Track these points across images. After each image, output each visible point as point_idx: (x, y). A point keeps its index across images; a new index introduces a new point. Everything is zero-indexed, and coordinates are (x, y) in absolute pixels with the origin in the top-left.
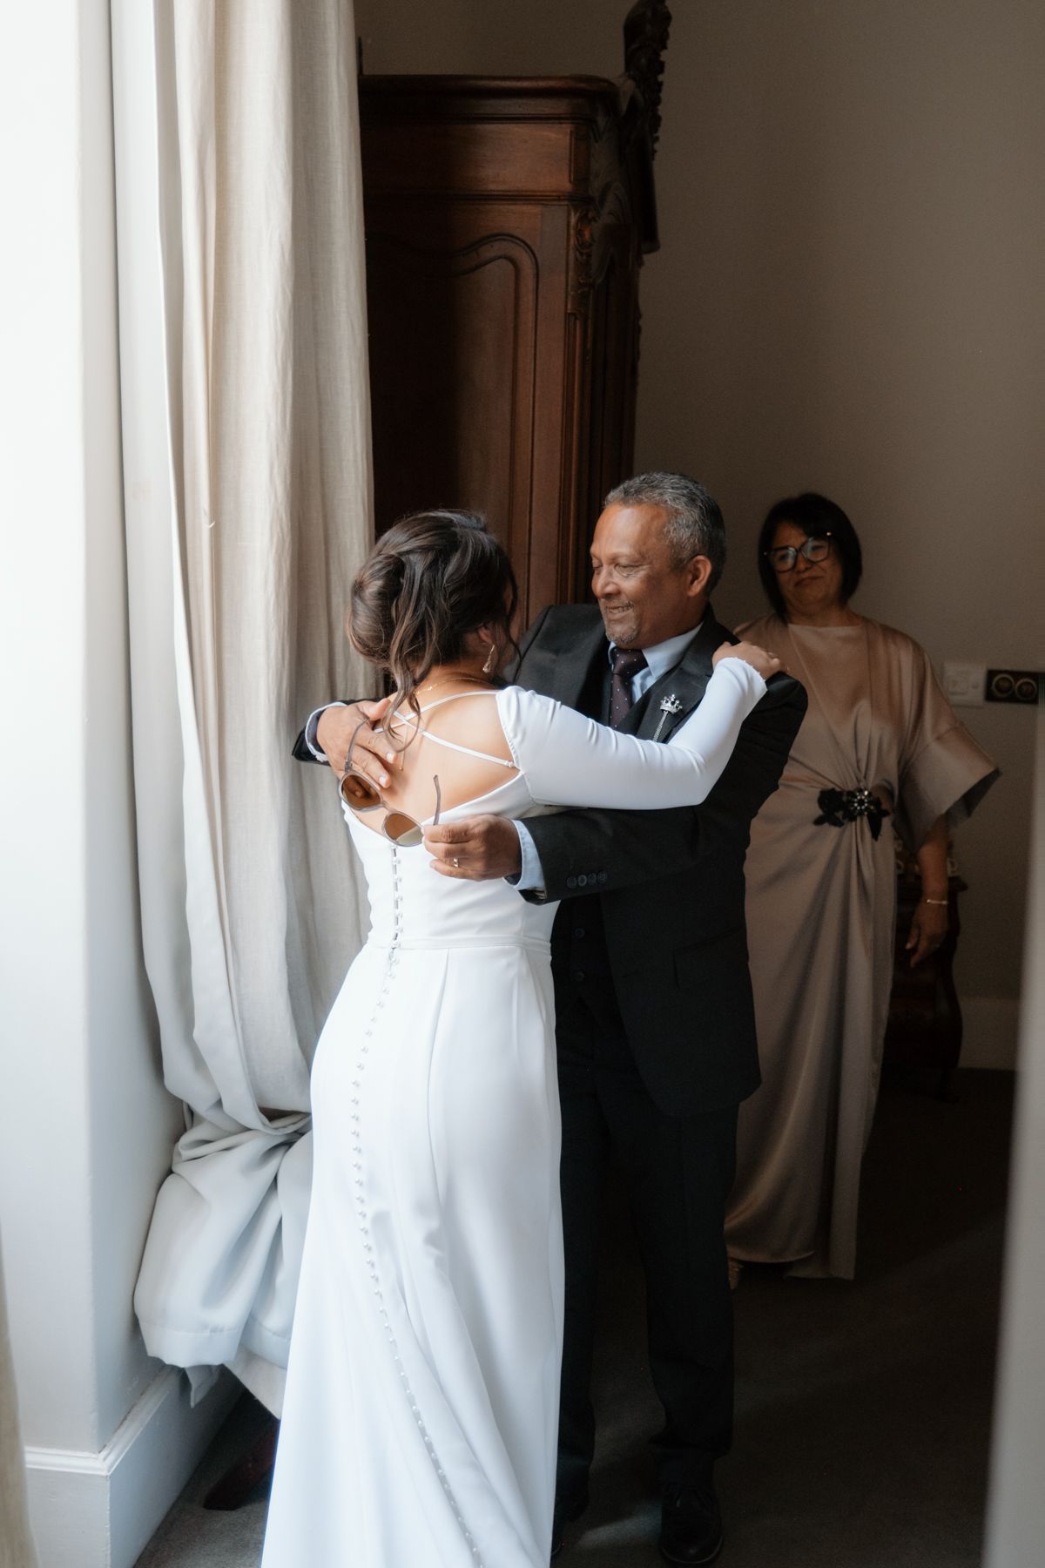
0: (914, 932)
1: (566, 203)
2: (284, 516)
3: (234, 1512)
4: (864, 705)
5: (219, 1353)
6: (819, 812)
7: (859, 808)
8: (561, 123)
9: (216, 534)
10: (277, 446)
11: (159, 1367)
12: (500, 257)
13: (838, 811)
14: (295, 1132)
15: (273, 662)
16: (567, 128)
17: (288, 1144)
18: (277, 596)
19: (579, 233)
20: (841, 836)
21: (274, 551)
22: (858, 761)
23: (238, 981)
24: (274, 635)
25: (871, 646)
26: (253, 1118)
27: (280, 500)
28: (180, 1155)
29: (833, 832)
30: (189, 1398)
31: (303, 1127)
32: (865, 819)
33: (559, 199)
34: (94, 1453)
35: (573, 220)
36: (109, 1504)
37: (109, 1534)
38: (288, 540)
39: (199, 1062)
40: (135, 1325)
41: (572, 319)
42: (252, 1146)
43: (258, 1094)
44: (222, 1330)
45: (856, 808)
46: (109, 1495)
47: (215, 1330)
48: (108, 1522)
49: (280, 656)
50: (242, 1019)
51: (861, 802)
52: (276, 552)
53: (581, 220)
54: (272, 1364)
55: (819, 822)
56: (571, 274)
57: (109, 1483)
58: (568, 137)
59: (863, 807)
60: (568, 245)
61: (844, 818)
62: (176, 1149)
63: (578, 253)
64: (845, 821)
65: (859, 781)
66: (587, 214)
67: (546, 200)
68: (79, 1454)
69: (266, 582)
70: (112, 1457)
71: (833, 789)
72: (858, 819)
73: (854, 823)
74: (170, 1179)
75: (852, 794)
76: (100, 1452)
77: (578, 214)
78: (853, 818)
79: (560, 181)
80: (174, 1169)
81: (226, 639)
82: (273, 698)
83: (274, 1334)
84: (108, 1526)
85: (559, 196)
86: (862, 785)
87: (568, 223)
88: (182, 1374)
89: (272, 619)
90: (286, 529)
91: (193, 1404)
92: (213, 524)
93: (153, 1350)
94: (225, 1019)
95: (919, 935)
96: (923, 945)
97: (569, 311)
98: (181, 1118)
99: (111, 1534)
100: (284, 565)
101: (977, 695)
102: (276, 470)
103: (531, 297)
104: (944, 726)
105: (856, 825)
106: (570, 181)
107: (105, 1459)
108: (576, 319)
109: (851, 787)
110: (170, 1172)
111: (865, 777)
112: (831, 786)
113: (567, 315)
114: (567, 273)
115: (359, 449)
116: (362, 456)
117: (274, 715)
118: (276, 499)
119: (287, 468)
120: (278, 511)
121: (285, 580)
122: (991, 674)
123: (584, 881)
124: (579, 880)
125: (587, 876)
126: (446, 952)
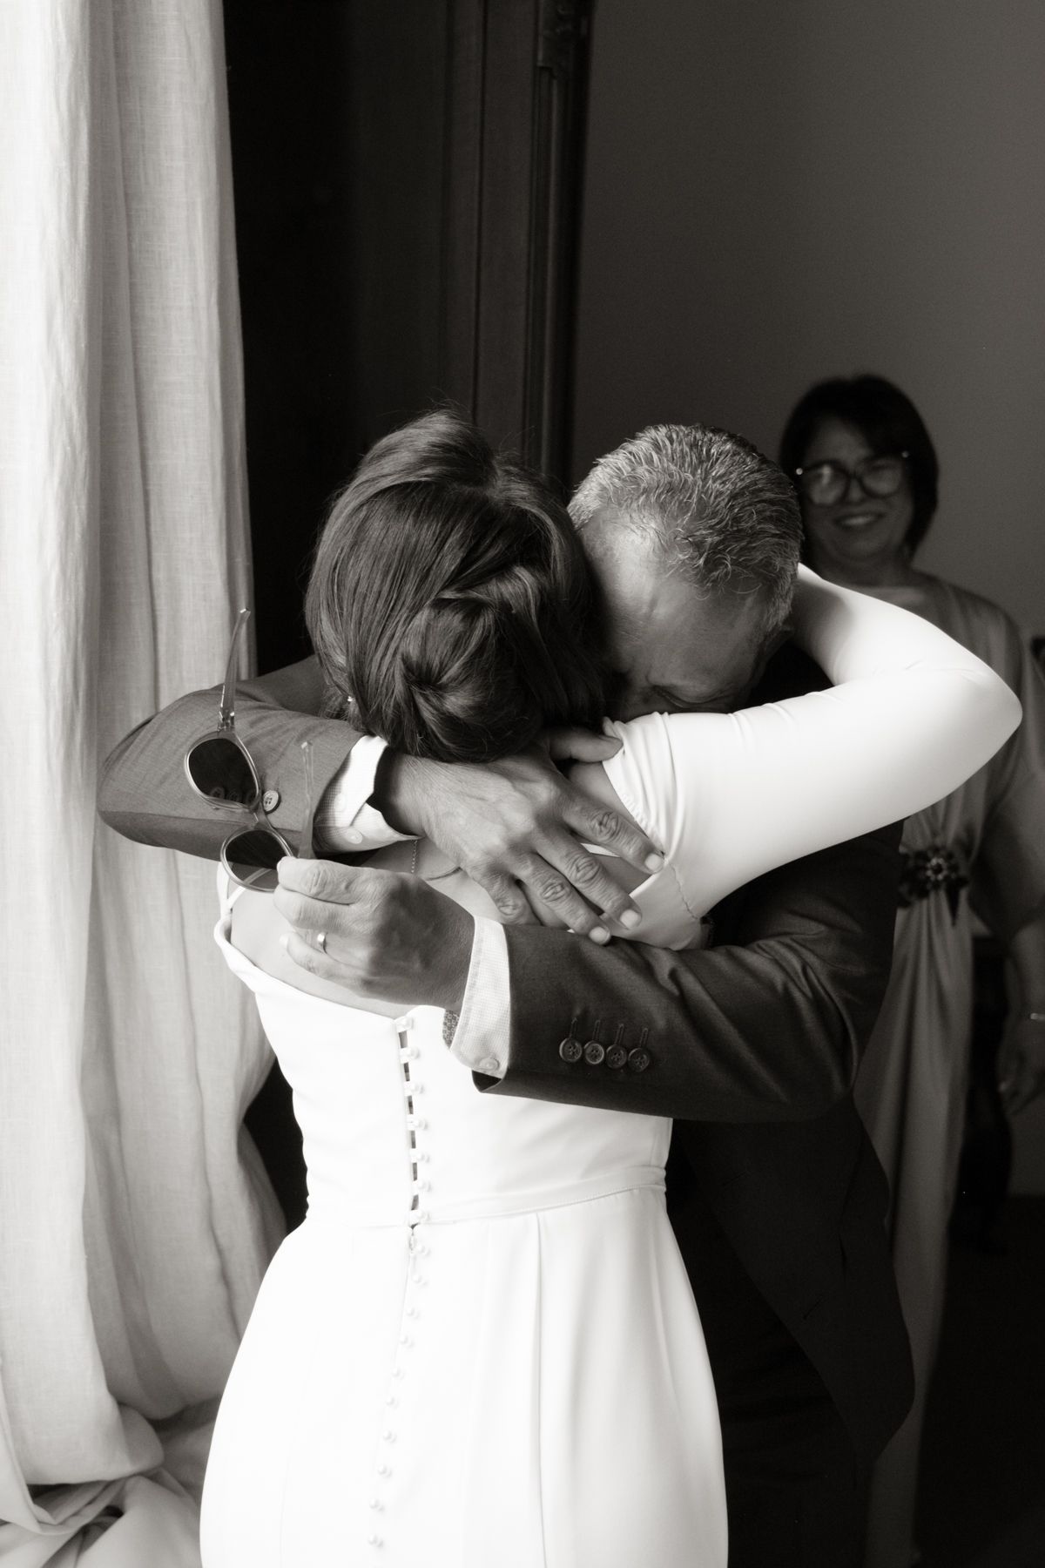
0: (1013, 1065)
2: (75, 412)
7: (933, 878)
10: (61, 274)
13: (902, 884)
15: (57, 695)
18: (63, 571)
20: (907, 922)
21: (56, 480)
24: (57, 643)
27: (66, 382)
32: (943, 895)
38: (82, 459)
45: (929, 877)
49: (69, 680)
51: (937, 869)
52: (61, 483)
59: (940, 877)
61: (910, 894)
64: (912, 900)
65: (934, 834)
69: (42, 542)
72: (933, 895)
73: (924, 902)
75: (923, 856)
78: (925, 894)
86: (938, 841)
89: (55, 614)
90: (80, 438)
96: (1029, 1085)
100: (75, 508)
102: (58, 321)
105: (928, 904)
109: (922, 843)
111: (944, 826)
115: (202, 287)
116: (209, 302)
117: (59, 795)
118: (59, 377)
119: (82, 318)
120: (63, 401)
121: (78, 536)
123: (600, 1055)
124: (588, 1051)
125: (605, 1049)
126: (531, 1218)
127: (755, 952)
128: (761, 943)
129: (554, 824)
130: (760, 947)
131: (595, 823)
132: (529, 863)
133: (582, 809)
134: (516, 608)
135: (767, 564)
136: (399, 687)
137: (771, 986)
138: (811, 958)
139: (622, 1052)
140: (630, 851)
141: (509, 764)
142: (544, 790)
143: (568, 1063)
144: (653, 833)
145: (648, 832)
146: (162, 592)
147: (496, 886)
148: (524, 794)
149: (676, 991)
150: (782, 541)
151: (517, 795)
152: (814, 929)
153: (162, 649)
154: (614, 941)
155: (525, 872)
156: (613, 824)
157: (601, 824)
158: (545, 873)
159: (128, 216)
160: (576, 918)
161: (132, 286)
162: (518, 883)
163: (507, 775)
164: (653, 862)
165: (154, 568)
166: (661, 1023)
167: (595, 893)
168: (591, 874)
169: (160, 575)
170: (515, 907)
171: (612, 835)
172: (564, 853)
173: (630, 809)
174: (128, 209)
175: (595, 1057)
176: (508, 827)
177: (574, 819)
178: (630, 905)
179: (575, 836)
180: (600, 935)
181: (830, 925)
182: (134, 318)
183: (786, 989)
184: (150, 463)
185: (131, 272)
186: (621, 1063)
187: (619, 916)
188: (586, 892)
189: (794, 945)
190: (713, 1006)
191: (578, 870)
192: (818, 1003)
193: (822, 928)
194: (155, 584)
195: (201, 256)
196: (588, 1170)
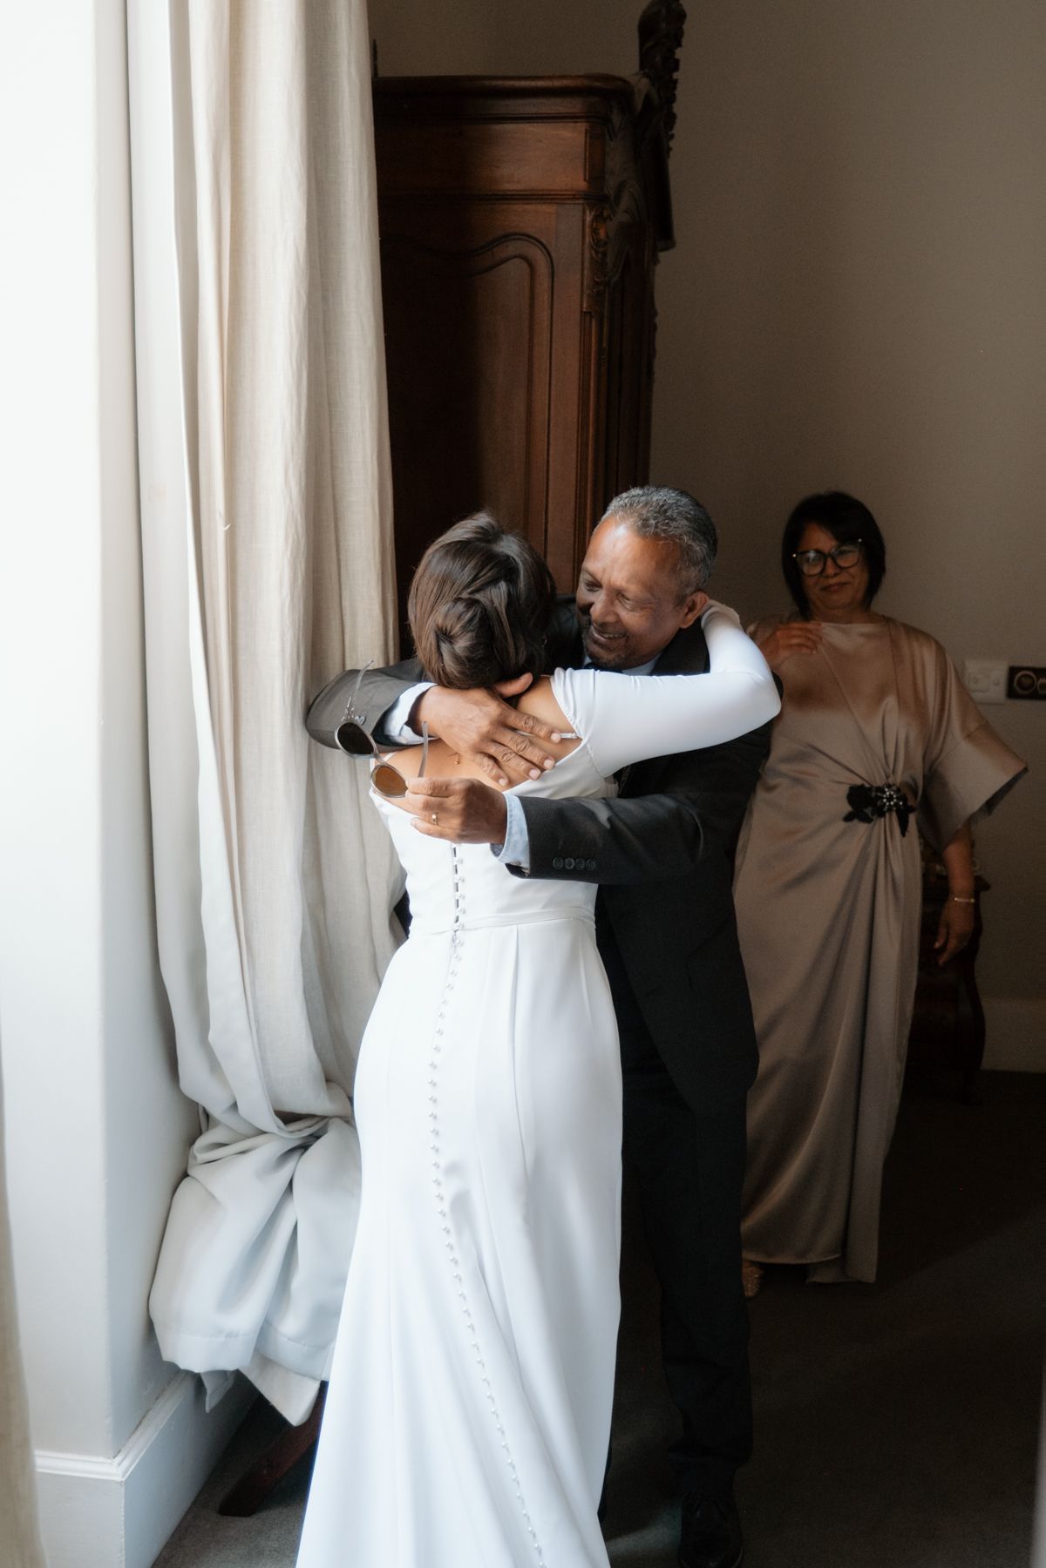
0: (943, 931)
1: (581, 201)
2: (299, 517)
3: (248, 1519)
4: (891, 701)
5: (234, 1358)
6: (848, 808)
7: (888, 804)
8: (576, 122)
9: (231, 536)
10: (293, 448)
11: (174, 1372)
12: (515, 257)
13: (866, 807)
14: (311, 1135)
16: (582, 126)
17: (303, 1147)
18: (292, 598)
19: (595, 231)
20: (870, 831)
21: (289, 553)
22: (886, 757)
23: (253, 983)
24: (289, 636)
25: (895, 644)
26: (269, 1122)
27: (294, 502)
28: (195, 1158)
29: (861, 828)
30: (204, 1402)
31: (319, 1130)
32: (894, 815)
33: (574, 197)
34: (109, 1458)
35: (588, 219)
36: (123, 1510)
37: (123, 1540)
38: (303, 541)
39: (214, 1065)
40: (150, 1328)
41: (588, 318)
42: (268, 1150)
43: (273, 1098)
44: (237, 1336)
45: (885, 803)
46: (123, 1501)
47: (230, 1335)
48: (123, 1527)
49: (295, 658)
50: (257, 1022)
51: (890, 798)
52: (291, 555)
53: (595, 218)
54: (287, 1370)
55: (848, 818)
56: (586, 272)
57: (123, 1490)
58: (583, 135)
59: (892, 803)
60: (583, 244)
61: (873, 815)
62: (191, 1153)
63: (593, 252)
64: (874, 818)
65: (887, 777)
66: (602, 213)
67: (564, 199)
68: (94, 1459)
69: (281, 584)
70: (126, 1463)
71: (862, 786)
72: (887, 815)
73: (882, 820)
74: (186, 1180)
75: (881, 790)
76: (114, 1457)
77: (593, 213)
78: (881, 814)
79: (574, 178)
80: (189, 1172)
81: (242, 641)
82: (288, 699)
83: (289, 1339)
84: (122, 1532)
85: (574, 195)
86: (891, 781)
87: (584, 221)
88: (197, 1380)
89: (288, 622)
90: (301, 530)
91: (208, 1409)
92: (228, 526)
93: (168, 1355)
94: (240, 1022)
95: (948, 934)
96: (953, 944)
97: (585, 310)
98: (197, 1121)
99: (126, 1541)
100: (299, 566)
101: (998, 692)
102: (291, 472)
103: (546, 297)
104: (974, 726)
105: (885, 821)
106: (585, 180)
107: (120, 1464)
108: (591, 317)
109: (879, 782)
110: (185, 1175)
111: (894, 771)
112: (859, 782)
113: (583, 314)
114: (583, 270)
115: (368, 450)
116: (372, 459)
117: (289, 717)
118: (291, 501)
119: (303, 469)
120: (293, 512)
121: (300, 582)
122: (1013, 671)
123: (572, 864)
124: (567, 862)
125: (575, 861)
126: (514, 927)
131: (522, 723)
133: (516, 716)
134: (496, 603)
136: (432, 638)
139: (583, 861)
144: (577, 728)
146: (347, 611)
153: (347, 642)
155: (491, 749)
156: (532, 722)
157: (525, 723)
159: (330, 415)
161: (332, 451)
165: (343, 600)
166: (601, 844)
169: (346, 603)
171: (532, 727)
172: (510, 738)
173: (565, 714)
174: (330, 412)
175: (570, 866)
177: (512, 722)
179: (513, 730)
182: (333, 468)
184: (341, 544)
185: (332, 444)
186: (582, 867)
188: (523, 755)
191: (517, 745)
194: (344, 608)
195: (368, 435)
196: (545, 906)
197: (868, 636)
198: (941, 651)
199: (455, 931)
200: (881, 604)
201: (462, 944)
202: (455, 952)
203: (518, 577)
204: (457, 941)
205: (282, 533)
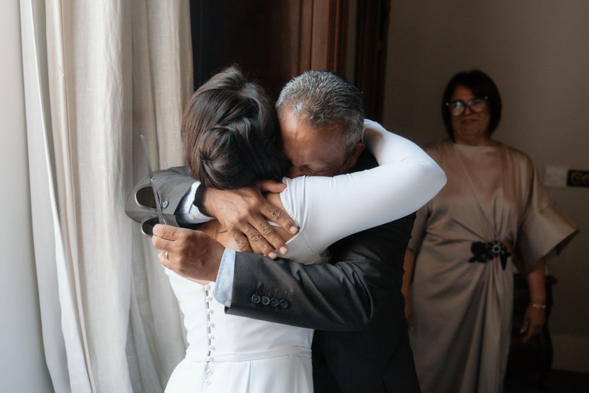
0: (525, 323)
2: (117, 71)
4: (500, 191)
7: (495, 252)
10: (111, 23)
13: (482, 254)
15: (111, 169)
18: (113, 126)
20: (485, 269)
21: (110, 94)
22: (495, 225)
24: (111, 151)
25: (503, 158)
27: (113, 59)
32: (498, 259)
38: (120, 88)
45: (493, 252)
49: (116, 164)
51: (497, 249)
52: (112, 96)
55: (472, 261)
59: (497, 252)
61: (486, 258)
64: (487, 260)
65: (495, 236)
69: (105, 115)
71: (480, 242)
72: (495, 259)
73: (491, 262)
75: (491, 244)
78: (491, 258)
81: (80, 153)
86: (497, 239)
89: (110, 140)
90: (119, 80)
95: (529, 325)
96: (531, 331)
100: (118, 104)
101: (563, 183)
102: (110, 40)
104: (545, 205)
105: (493, 262)
109: (491, 239)
111: (499, 233)
112: (478, 240)
117: (112, 204)
118: (111, 59)
119: (119, 39)
120: (112, 67)
121: (119, 114)
122: (570, 173)
123: (268, 301)
124: (263, 299)
125: (270, 299)
126: (248, 363)
127: (336, 266)
128: (340, 263)
129: (255, 213)
130: (339, 265)
131: (272, 214)
132: (247, 227)
133: (267, 208)
134: (241, 132)
135: (342, 118)
136: (198, 160)
137: (338, 279)
138: (357, 269)
139: (277, 301)
140: (284, 224)
141: (243, 191)
142: (253, 200)
143: (255, 304)
144: (295, 220)
145: (294, 219)
146: (160, 135)
147: (236, 235)
148: (246, 201)
149: (298, 278)
150: (349, 110)
151: (243, 202)
152: (361, 259)
153: (161, 155)
154: (277, 259)
155: (245, 230)
156: (279, 214)
157: (274, 214)
158: (252, 231)
160: (264, 249)
161: (148, 30)
162: (245, 235)
163: (242, 195)
164: (293, 230)
165: (158, 127)
166: (292, 290)
167: (270, 239)
168: (269, 232)
169: (160, 130)
170: (242, 244)
171: (278, 218)
172: (259, 224)
173: (287, 210)
175: (266, 302)
176: (239, 213)
177: (264, 211)
178: (283, 245)
179: (265, 219)
180: (272, 255)
181: (367, 257)
182: (149, 40)
183: (344, 280)
185: (148, 25)
186: (276, 305)
187: (279, 249)
188: (267, 239)
189: (352, 264)
190: (312, 285)
191: (264, 230)
192: (357, 286)
193: (364, 258)
194: (158, 133)
195: (172, 19)
196: (272, 346)
197: (489, 154)
198: (530, 162)
199: (208, 362)
200: (496, 135)
201: (212, 373)
202: (206, 378)
203: (257, 113)
204: (208, 370)
205: (105, 82)
